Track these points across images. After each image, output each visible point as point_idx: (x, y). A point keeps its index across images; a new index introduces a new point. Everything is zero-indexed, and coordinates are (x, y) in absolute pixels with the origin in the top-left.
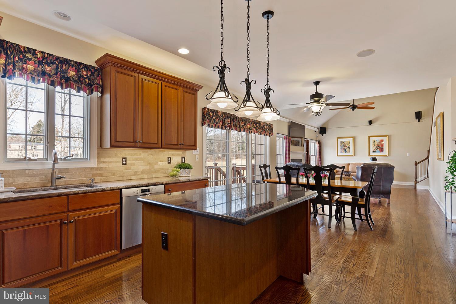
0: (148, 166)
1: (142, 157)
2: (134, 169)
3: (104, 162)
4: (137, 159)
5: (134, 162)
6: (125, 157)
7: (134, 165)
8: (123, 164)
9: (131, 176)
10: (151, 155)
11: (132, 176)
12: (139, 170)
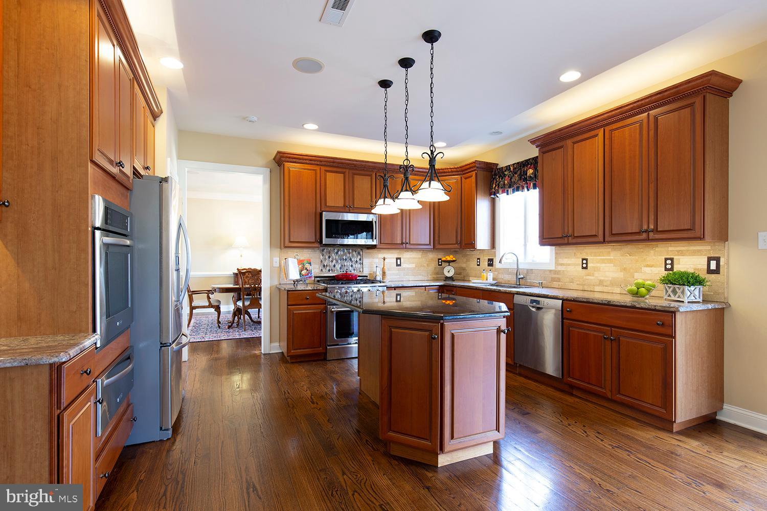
0: (623, 273)
1: (612, 258)
2: (599, 276)
3: (562, 265)
4: (603, 261)
5: (598, 265)
6: (586, 258)
7: (598, 269)
8: (583, 268)
9: (594, 285)
10: (628, 253)
11: (595, 287)
12: (606, 279)
